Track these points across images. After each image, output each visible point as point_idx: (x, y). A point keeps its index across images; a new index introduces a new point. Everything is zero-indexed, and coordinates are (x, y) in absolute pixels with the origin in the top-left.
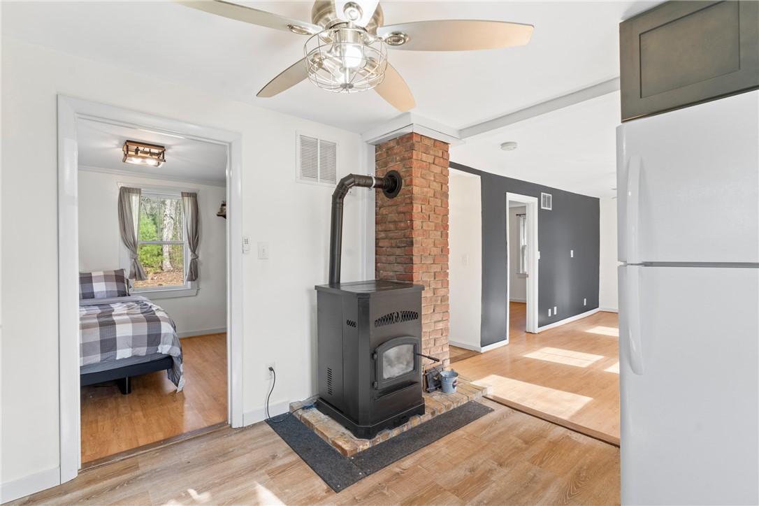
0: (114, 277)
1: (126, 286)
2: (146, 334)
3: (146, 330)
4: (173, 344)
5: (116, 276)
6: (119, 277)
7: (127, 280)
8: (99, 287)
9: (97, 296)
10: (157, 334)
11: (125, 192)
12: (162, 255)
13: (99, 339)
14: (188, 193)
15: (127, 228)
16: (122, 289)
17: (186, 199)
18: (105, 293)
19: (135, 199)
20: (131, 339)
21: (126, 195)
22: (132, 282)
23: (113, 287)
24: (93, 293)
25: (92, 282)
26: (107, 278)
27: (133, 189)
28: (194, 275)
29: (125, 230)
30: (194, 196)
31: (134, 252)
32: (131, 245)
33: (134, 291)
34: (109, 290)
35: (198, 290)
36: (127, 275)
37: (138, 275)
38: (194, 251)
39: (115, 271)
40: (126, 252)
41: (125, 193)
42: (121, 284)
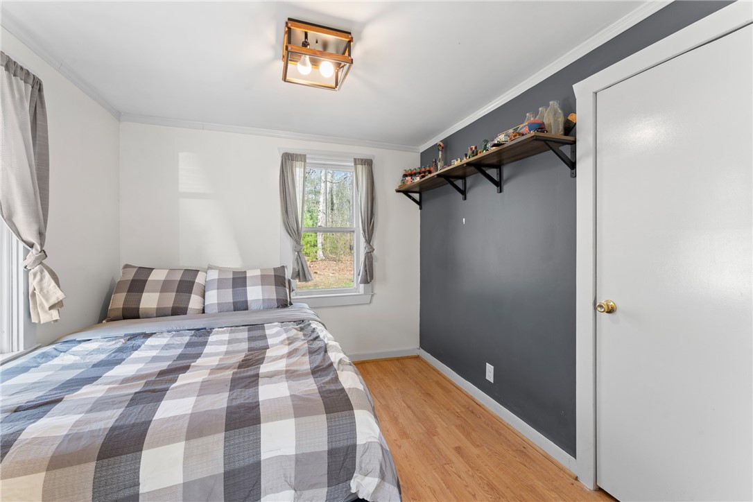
0: (273, 279)
1: (288, 290)
2: (326, 448)
3: (325, 439)
4: (383, 477)
5: (275, 276)
6: (279, 279)
7: (289, 281)
8: (255, 293)
9: (252, 306)
10: (348, 447)
11: (288, 159)
12: (317, 246)
13: (222, 471)
14: (362, 160)
15: (289, 209)
16: (282, 297)
17: (359, 167)
18: (261, 302)
19: (299, 172)
20: (293, 464)
21: (288, 163)
22: (296, 283)
23: (272, 293)
24: (246, 301)
25: (245, 286)
26: (264, 279)
27: (297, 155)
28: (368, 276)
29: (287, 211)
30: (368, 163)
31: (298, 242)
32: (294, 232)
33: (296, 294)
34: (266, 298)
35: (372, 295)
36: (288, 274)
37: (301, 274)
38: (369, 241)
39: (275, 269)
40: (288, 243)
41: (287, 161)
42: (281, 288)
